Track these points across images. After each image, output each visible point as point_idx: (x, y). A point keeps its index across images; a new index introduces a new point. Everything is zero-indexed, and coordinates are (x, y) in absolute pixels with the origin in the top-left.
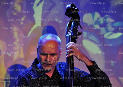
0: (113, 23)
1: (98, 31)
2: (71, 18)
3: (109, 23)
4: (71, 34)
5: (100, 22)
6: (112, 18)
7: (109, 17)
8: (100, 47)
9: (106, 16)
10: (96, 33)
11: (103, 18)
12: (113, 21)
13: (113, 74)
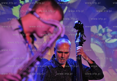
0: (111, 32)
1: (101, 37)
2: (78, 30)
3: (108, 32)
4: (79, 41)
5: (102, 31)
6: (111, 29)
7: (109, 28)
8: (103, 49)
9: (107, 27)
10: (100, 39)
11: (105, 29)
12: (111, 31)
13: (111, 67)
